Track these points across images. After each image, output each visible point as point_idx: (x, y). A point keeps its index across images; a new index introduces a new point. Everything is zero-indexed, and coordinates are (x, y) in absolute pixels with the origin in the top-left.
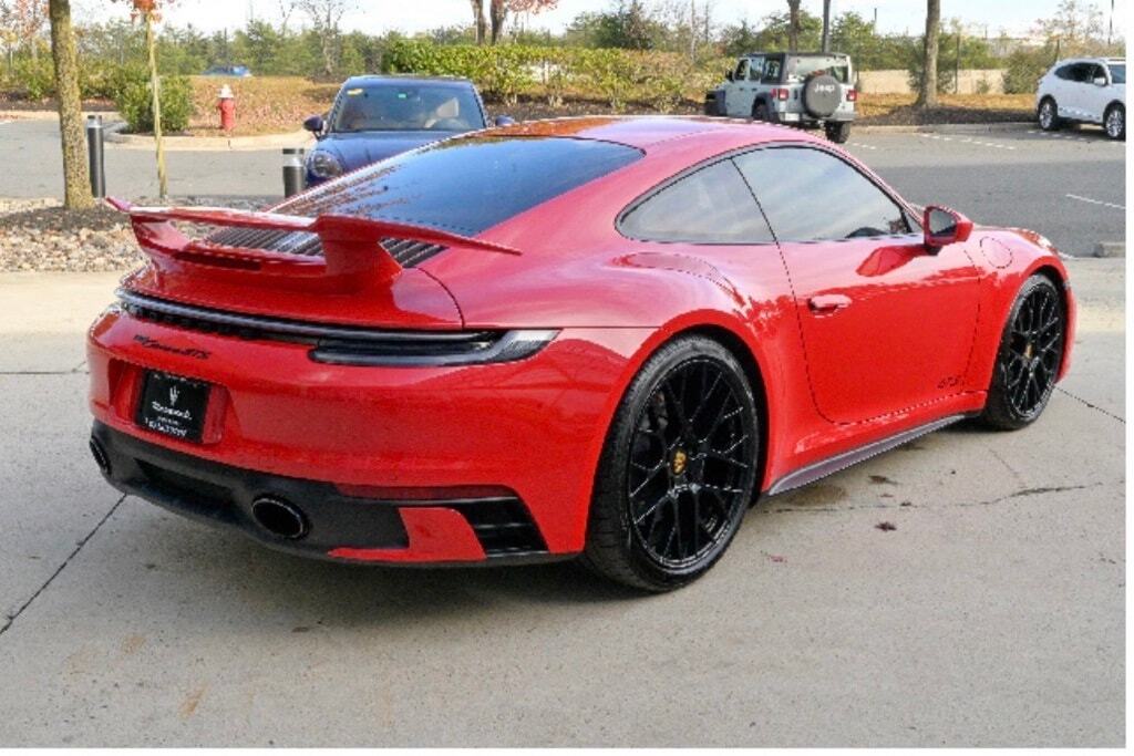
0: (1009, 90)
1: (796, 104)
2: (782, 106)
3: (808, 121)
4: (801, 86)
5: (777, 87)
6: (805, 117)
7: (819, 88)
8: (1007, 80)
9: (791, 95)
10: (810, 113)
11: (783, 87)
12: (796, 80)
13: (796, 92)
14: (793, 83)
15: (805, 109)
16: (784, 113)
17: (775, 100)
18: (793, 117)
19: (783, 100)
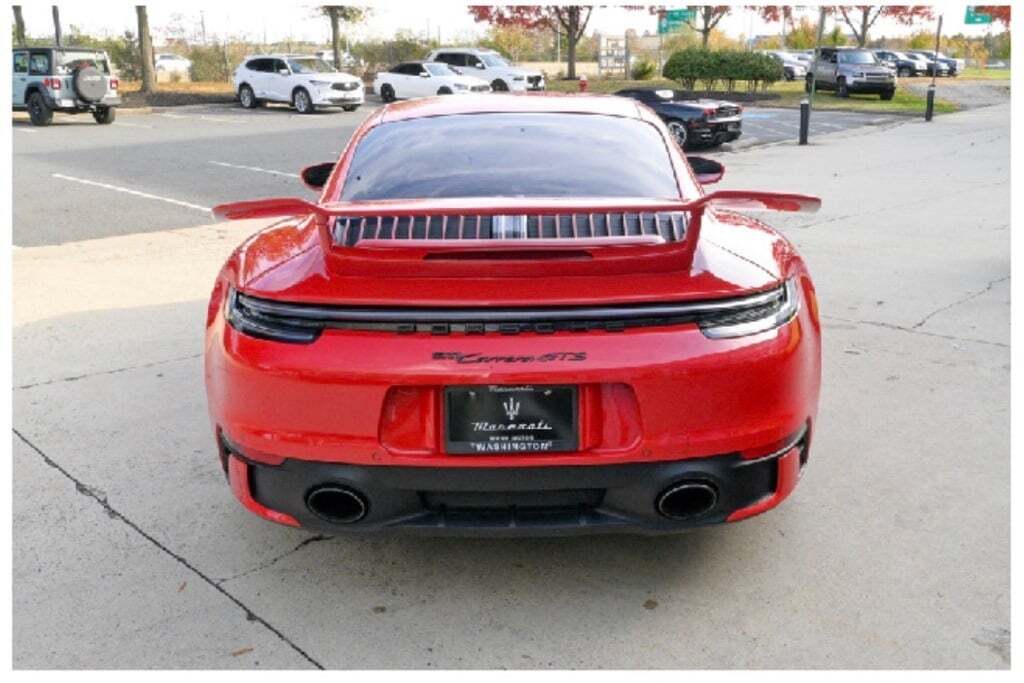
0: (195, 77)
1: (70, 92)
2: (57, 94)
3: (82, 104)
4: (71, 77)
5: (49, 77)
6: (79, 102)
7: (87, 78)
8: (192, 70)
9: (64, 84)
10: (82, 98)
11: (54, 77)
12: (65, 72)
13: (66, 82)
14: (62, 74)
15: (78, 96)
16: (59, 100)
17: (49, 88)
18: (68, 103)
19: (56, 88)
